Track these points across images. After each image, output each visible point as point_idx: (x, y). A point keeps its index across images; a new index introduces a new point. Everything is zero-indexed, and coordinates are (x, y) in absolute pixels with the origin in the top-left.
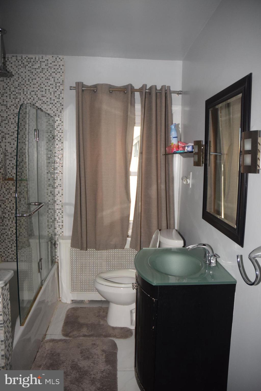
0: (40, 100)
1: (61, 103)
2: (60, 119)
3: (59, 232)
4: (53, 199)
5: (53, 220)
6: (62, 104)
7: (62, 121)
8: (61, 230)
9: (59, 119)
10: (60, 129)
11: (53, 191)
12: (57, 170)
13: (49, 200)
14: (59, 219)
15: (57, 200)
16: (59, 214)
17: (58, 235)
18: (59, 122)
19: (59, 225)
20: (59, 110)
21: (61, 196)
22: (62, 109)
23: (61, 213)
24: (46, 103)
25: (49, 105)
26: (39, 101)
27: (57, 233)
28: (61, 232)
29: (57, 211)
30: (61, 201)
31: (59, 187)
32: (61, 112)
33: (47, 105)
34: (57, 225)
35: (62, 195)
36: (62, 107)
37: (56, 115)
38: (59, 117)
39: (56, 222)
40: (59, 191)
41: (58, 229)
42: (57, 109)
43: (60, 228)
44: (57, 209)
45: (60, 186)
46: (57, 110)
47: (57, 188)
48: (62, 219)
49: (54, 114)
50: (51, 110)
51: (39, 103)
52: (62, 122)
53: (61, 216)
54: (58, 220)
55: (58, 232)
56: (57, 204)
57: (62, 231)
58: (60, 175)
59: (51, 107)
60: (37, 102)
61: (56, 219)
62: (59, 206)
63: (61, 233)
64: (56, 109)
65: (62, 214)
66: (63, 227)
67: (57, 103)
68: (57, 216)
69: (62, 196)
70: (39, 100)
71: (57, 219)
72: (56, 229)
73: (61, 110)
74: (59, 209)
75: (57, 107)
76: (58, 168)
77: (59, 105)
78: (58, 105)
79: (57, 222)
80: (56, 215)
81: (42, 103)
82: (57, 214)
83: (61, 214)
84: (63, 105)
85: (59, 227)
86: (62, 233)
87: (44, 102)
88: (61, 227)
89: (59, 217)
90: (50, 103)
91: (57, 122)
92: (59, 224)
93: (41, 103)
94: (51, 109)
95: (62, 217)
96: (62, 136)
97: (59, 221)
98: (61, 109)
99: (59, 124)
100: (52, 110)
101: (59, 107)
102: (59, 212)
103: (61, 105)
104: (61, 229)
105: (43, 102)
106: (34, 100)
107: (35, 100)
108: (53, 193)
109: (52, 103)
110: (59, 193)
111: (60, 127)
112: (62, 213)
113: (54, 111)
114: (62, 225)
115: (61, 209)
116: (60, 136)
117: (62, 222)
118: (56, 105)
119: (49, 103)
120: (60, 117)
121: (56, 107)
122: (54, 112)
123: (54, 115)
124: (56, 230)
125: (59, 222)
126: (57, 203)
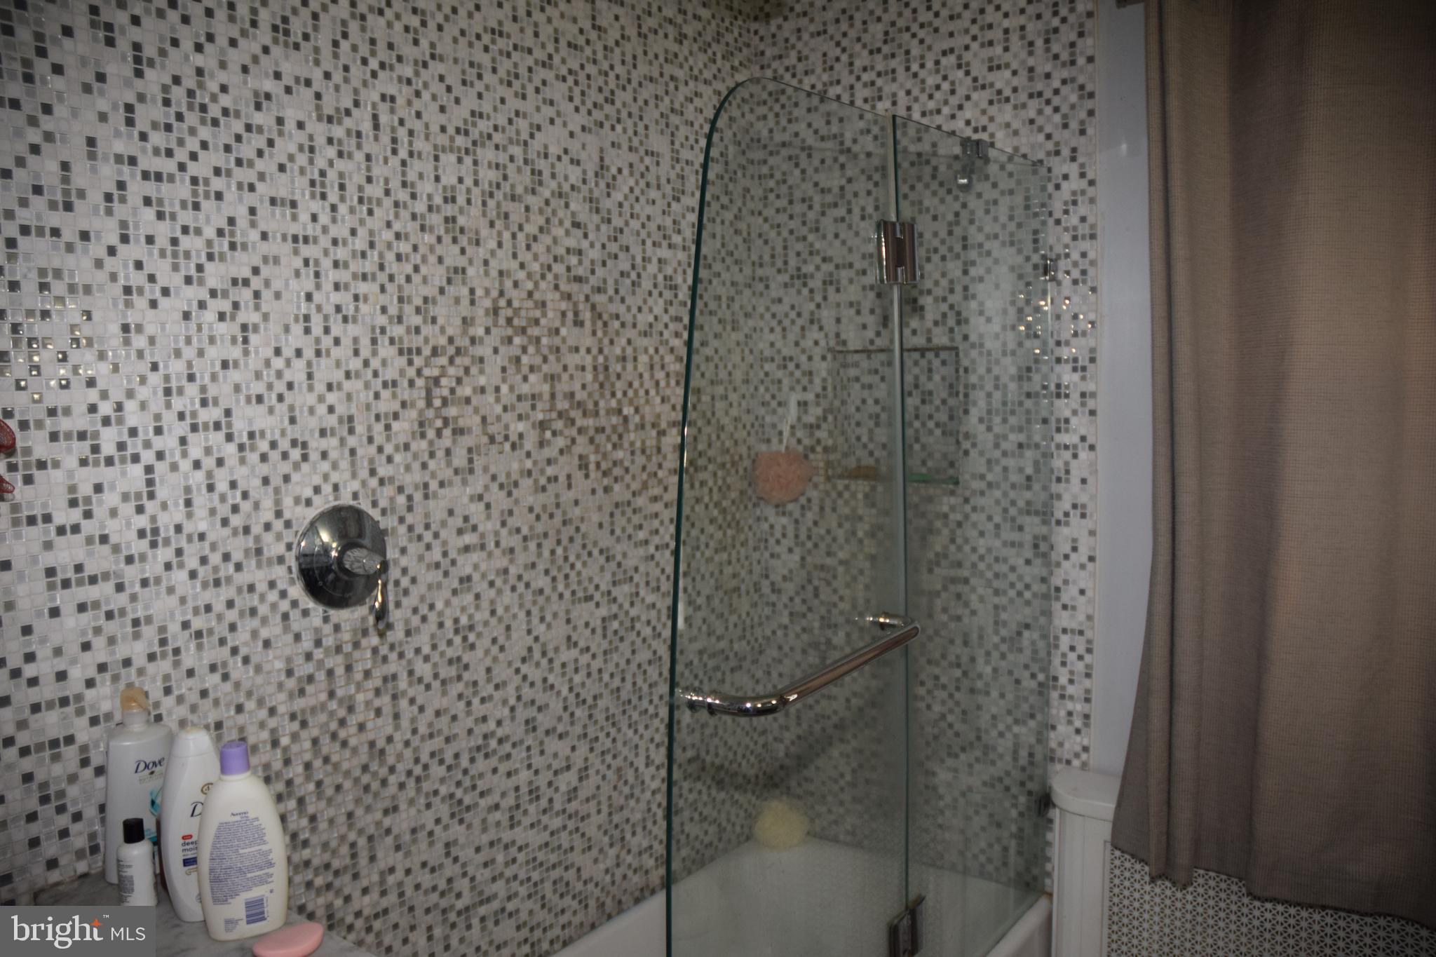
0: (983, 87)
1: (1082, 87)
2: (1082, 166)
3: (1067, 746)
4: (1044, 580)
5: (1040, 684)
6: (1089, 88)
7: (1090, 176)
8: (1078, 738)
9: (1073, 169)
10: (1083, 219)
11: (1045, 538)
12: (1067, 431)
13: (1027, 579)
14: (1071, 681)
15: (1066, 582)
16: (1072, 657)
17: (1060, 761)
18: (1075, 184)
19: (1070, 714)
20: (1074, 125)
21: (1083, 567)
22: (1091, 113)
23: (1081, 649)
24: (1007, 100)
25: (1024, 106)
26: (975, 96)
27: (1059, 753)
28: (1078, 748)
29: (1065, 641)
30: (1082, 592)
31: (1074, 518)
32: (1082, 132)
33: (1015, 107)
34: (1058, 711)
35: (1092, 559)
36: (1089, 104)
37: (1057, 153)
38: (1073, 159)
39: (1055, 695)
40: (1074, 540)
41: (1062, 729)
42: (1065, 116)
43: (1071, 729)
44: (1065, 631)
45: (1083, 516)
46: (1065, 126)
47: (1067, 524)
48: (1087, 683)
49: (1050, 146)
50: (1035, 127)
51: (976, 105)
52: (1092, 183)
53: (1080, 667)
54: (1063, 688)
55: (1061, 744)
56: (1065, 607)
57: (1086, 742)
58: (1083, 455)
59: (1032, 113)
60: (968, 98)
61: (1055, 679)
62: (1073, 617)
63: (1077, 755)
64: (1057, 118)
65: (1088, 658)
66: (1087, 725)
67: (1065, 90)
68: (1064, 664)
69: (1090, 566)
70: (975, 89)
71: (1063, 680)
72: (1054, 728)
73: (1082, 122)
74: (1073, 631)
75: (1065, 109)
76: (1074, 421)
77: (1074, 98)
78: (1065, 99)
79: (1062, 697)
80: (1056, 661)
81: (991, 102)
82: (1064, 655)
83: (1080, 658)
84: (1091, 95)
85: (1070, 722)
86: (1084, 756)
87: (999, 92)
88: (1078, 723)
89: (1072, 673)
90: (1031, 96)
91: (1065, 185)
92: (1070, 705)
93: (984, 105)
94: (1032, 122)
95: (1088, 675)
96: (1091, 255)
97: (1071, 690)
98: (1083, 115)
99: (1074, 193)
100: (1040, 129)
101: (1073, 107)
102: (1072, 648)
103: (1081, 97)
104: (1078, 731)
105: (995, 98)
106: (953, 92)
107: (961, 91)
108: (1043, 547)
109: (1040, 94)
110: (1075, 549)
111: (1083, 209)
112: (1089, 651)
113: (1048, 129)
114: (1087, 717)
115: (1081, 633)
116: (1084, 255)
117: (1087, 700)
118: (1056, 101)
119: (1023, 97)
120: (1081, 159)
121: (1056, 110)
122: (1049, 137)
123: (1048, 154)
124: (1052, 735)
125: (1071, 698)
126: (1065, 598)
